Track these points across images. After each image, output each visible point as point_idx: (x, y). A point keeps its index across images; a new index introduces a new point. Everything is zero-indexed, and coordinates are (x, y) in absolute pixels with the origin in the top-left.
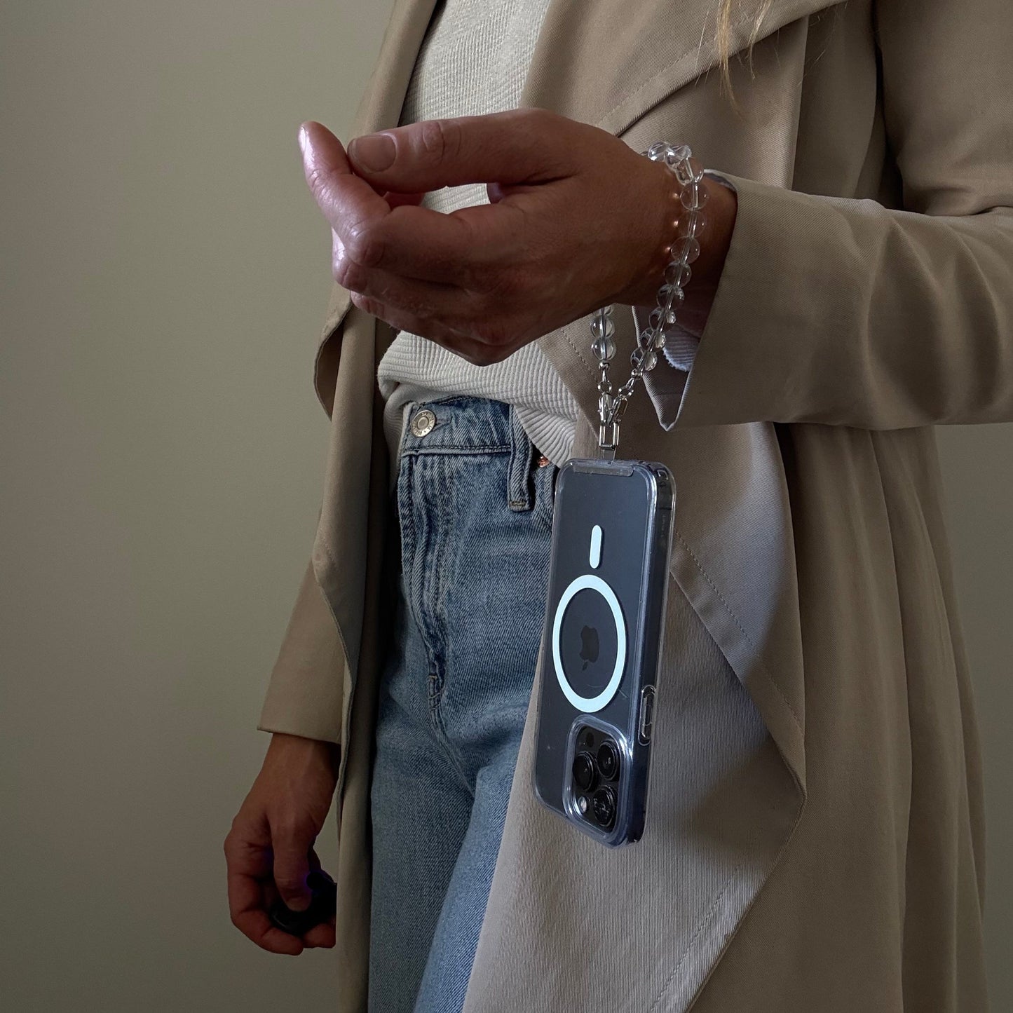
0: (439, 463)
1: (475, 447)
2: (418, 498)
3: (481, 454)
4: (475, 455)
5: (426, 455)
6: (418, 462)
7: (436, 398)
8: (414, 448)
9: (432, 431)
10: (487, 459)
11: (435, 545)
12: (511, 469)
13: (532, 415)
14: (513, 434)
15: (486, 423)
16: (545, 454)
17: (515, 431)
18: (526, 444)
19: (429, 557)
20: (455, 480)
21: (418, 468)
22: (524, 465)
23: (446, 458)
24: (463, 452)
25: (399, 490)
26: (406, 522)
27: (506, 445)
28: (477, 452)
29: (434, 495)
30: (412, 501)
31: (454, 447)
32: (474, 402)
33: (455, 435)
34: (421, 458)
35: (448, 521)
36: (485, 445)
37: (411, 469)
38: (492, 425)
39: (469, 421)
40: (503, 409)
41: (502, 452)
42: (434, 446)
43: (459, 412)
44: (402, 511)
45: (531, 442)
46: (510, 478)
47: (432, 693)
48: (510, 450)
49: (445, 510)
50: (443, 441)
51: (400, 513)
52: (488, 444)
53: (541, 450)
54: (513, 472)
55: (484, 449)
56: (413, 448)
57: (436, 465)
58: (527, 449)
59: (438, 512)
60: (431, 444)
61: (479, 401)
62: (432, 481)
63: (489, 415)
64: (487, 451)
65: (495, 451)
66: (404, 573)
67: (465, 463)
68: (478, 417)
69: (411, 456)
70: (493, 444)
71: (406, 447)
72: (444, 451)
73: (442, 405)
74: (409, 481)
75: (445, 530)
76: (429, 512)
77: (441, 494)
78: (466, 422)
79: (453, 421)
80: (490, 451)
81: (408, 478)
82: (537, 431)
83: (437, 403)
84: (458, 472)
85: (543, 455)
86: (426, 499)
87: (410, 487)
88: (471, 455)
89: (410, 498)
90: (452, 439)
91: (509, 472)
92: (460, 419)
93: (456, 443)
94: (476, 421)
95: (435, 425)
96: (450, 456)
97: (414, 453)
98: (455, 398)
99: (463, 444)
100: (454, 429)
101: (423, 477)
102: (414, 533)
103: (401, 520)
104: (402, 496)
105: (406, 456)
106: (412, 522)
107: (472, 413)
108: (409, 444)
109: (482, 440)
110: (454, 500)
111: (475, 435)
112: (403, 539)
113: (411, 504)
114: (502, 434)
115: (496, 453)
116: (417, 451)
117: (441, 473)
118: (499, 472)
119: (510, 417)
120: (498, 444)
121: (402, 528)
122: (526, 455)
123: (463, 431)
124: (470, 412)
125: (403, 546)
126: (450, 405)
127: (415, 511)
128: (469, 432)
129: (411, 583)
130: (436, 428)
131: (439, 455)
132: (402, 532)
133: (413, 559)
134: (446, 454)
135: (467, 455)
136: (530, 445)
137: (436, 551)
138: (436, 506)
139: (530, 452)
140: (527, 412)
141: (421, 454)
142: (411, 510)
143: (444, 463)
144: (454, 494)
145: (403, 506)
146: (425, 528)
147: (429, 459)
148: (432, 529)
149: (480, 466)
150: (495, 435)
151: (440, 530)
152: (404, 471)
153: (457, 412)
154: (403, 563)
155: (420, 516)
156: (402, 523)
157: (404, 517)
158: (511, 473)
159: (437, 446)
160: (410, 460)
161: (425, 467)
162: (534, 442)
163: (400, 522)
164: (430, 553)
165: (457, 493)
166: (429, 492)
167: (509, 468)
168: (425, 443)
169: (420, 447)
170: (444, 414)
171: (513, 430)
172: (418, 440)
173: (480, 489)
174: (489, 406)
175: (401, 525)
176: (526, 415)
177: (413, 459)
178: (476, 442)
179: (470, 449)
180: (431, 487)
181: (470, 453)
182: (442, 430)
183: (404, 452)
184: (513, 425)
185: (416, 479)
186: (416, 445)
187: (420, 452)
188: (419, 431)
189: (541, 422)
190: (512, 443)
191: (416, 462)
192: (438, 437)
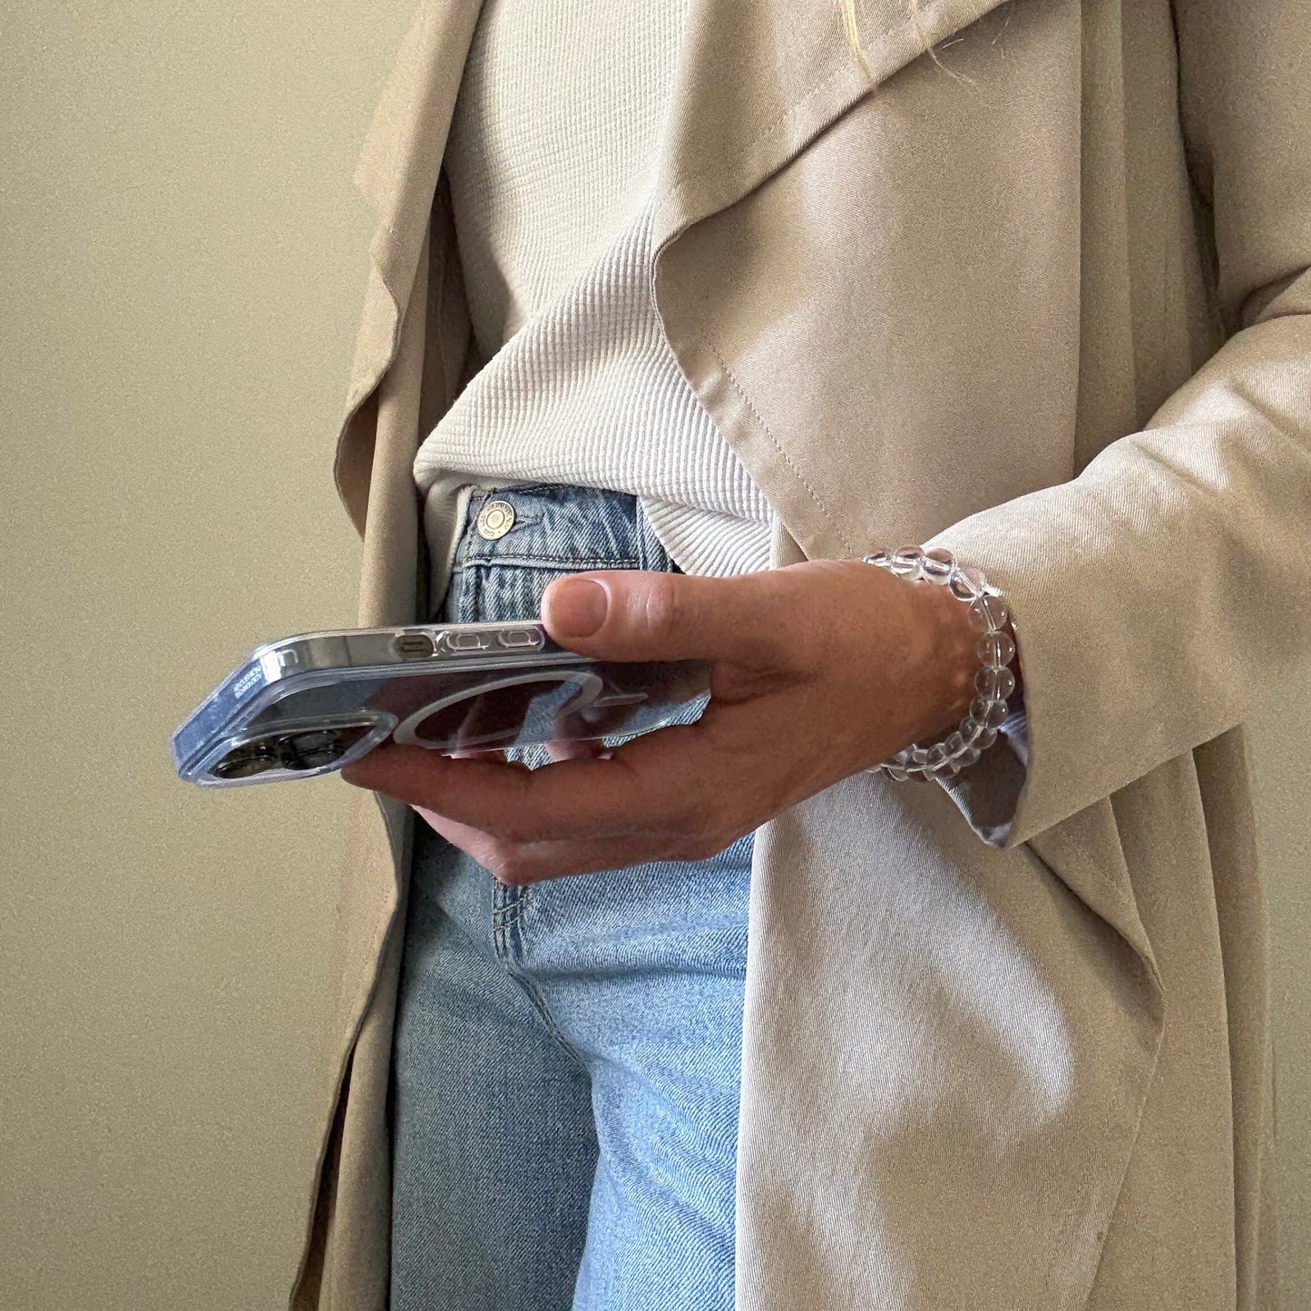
0: (525, 580)
1: (582, 559)
4: (580, 571)
5: (503, 567)
6: (492, 576)
8: (483, 555)
9: (509, 532)
13: (669, 518)
14: (643, 544)
15: (597, 525)
17: (646, 540)
18: (662, 559)
21: (490, 586)
23: (535, 574)
24: (561, 566)
27: (629, 558)
28: (584, 566)
31: (547, 558)
32: (576, 493)
33: (549, 541)
34: (494, 572)
36: (597, 557)
37: (478, 586)
38: (608, 530)
39: (571, 521)
40: (627, 503)
42: (515, 556)
43: (555, 508)
45: (669, 556)
47: (500, 904)
48: (635, 566)
50: (530, 548)
52: (602, 556)
55: (595, 563)
56: (481, 556)
57: (519, 583)
58: (664, 566)
60: (511, 551)
61: (585, 492)
62: (513, 605)
63: (603, 513)
64: (599, 566)
65: (612, 566)
68: (585, 517)
69: (478, 567)
70: (610, 556)
71: (471, 554)
72: (532, 563)
73: (526, 494)
74: (476, 603)
78: (566, 522)
79: (546, 520)
80: (604, 566)
81: (475, 598)
82: (677, 540)
83: (515, 491)
87: (478, 612)
88: (575, 570)
90: (545, 547)
92: (557, 518)
93: (551, 552)
94: (583, 522)
95: (515, 523)
96: (541, 570)
97: (482, 562)
99: (562, 554)
100: (549, 531)
101: (499, 598)
105: (472, 566)
107: (575, 510)
108: (474, 549)
109: (592, 550)
111: (582, 543)
114: (624, 543)
116: (489, 561)
117: (527, 595)
119: (638, 520)
120: (618, 556)
123: (562, 536)
124: (571, 508)
126: (538, 495)
128: (572, 537)
130: (516, 528)
131: (524, 568)
134: (535, 568)
135: (568, 571)
136: (668, 561)
141: (493, 566)
143: (532, 581)
147: (508, 574)
150: (613, 545)
152: (467, 588)
153: (551, 506)
159: (522, 555)
160: (477, 572)
161: (502, 584)
162: (673, 557)
168: (501, 548)
169: (492, 554)
170: (529, 509)
171: (643, 539)
172: (489, 544)
174: (601, 502)
177: (483, 571)
178: (584, 552)
179: (573, 563)
180: (511, 613)
181: (573, 567)
182: (527, 532)
183: (467, 561)
184: (642, 531)
185: (487, 600)
186: (487, 550)
187: (493, 562)
188: (490, 530)
189: (684, 526)
190: (641, 556)
191: (487, 578)
192: (522, 542)
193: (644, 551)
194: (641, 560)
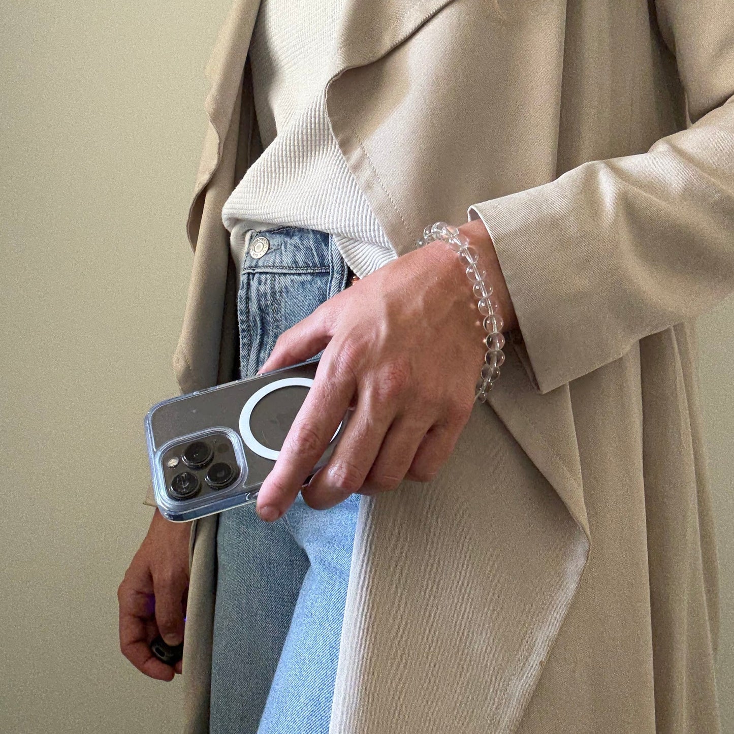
0: (272, 280)
1: (300, 268)
2: (254, 307)
3: (305, 274)
4: (299, 274)
5: (261, 273)
6: (255, 278)
7: (270, 228)
8: (252, 267)
9: (266, 254)
10: (309, 278)
11: (266, 345)
12: (330, 286)
13: (348, 243)
14: (332, 258)
15: (308, 249)
16: (358, 274)
17: (334, 256)
18: (343, 266)
19: (262, 355)
20: (284, 294)
21: (254, 284)
22: (341, 283)
23: (277, 276)
24: (290, 272)
25: (239, 300)
26: (244, 326)
27: (325, 266)
28: (301, 272)
29: (267, 306)
30: (249, 310)
31: (283, 267)
32: (299, 231)
33: (284, 258)
34: (257, 276)
35: (278, 326)
36: (308, 266)
37: (249, 284)
38: (314, 251)
39: (295, 247)
40: (324, 237)
41: (321, 272)
42: (267, 267)
43: (287, 239)
44: (240, 317)
45: (347, 265)
46: (329, 294)
48: (328, 270)
49: (275, 317)
50: (275, 262)
51: (239, 319)
52: (311, 266)
53: (355, 272)
54: (332, 289)
55: (307, 269)
56: (250, 267)
57: (269, 282)
58: (343, 271)
59: (270, 318)
60: (265, 264)
61: (303, 231)
62: (265, 294)
63: (311, 242)
64: (309, 271)
65: (316, 271)
66: (242, 367)
67: (292, 281)
68: (302, 244)
69: (249, 274)
70: (315, 266)
71: (246, 267)
72: (275, 271)
73: (274, 233)
74: (247, 293)
75: (275, 333)
76: (263, 320)
77: (272, 305)
78: (292, 247)
79: (283, 247)
80: (312, 271)
81: (247, 291)
82: (352, 256)
83: (270, 232)
84: (286, 288)
85: (356, 275)
86: (260, 308)
87: (248, 299)
88: (297, 274)
89: (247, 307)
90: (282, 262)
91: (328, 288)
92: (288, 245)
93: (285, 264)
94: (301, 247)
95: (269, 249)
96: (280, 274)
97: (251, 271)
98: (284, 228)
99: (290, 265)
100: (283, 252)
101: (258, 290)
102: (250, 335)
103: (240, 324)
104: (241, 306)
105: (246, 273)
106: (249, 326)
107: (298, 241)
108: (248, 264)
109: (305, 263)
110: (283, 309)
111: (300, 258)
112: (241, 340)
113: (248, 312)
114: (322, 257)
115: (317, 273)
116: (254, 270)
117: (273, 288)
118: (319, 289)
119: (330, 244)
120: (319, 266)
121: (240, 331)
122: (343, 275)
123: (290, 255)
124: (296, 240)
125: (241, 346)
126: (281, 233)
127: (251, 317)
128: (295, 256)
129: (247, 375)
130: (269, 251)
131: (271, 273)
132: (240, 334)
133: (249, 355)
134: (277, 273)
135: (293, 274)
136: (346, 267)
137: (267, 350)
138: (268, 314)
139: (346, 273)
140: (343, 240)
141: (256, 273)
142: (248, 317)
143: (275, 280)
144: (283, 304)
145: (241, 314)
146: (259, 331)
147: (263, 277)
148: (264, 332)
149: (303, 283)
150: (316, 259)
151: (271, 333)
152: (243, 285)
154: (241, 359)
155: (255, 321)
156: (241, 327)
157: (243, 322)
158: (330, 289)
159: (270, 266)
160: (248, 277)
161: (260, 283)
162: (349, 264)
163: (239, 326)
164: (263, 352)
165: (286, 304)
166: (263, 303)
167: (328, 285)
168: (260, 264)
169: (256, 266)
170: (276, 240)
171: (332, 256)
172: (255, 261)
173: (303, 301)
174: (311, 235)
175: (240, 328)
176: (343, 243)
177: (251, 276)
178: (301, 264)
179: (296, 270)
180: (265, 299)
181: (296, 272)
182: (274, 254)
183: (244, 270)
184: (332, 251)
185: (252, 292)
186: (253, 265)
187: (256, 271)
188: (256, 253)
189: (356, 248)
190: (331, 265)
191: (253, 279)
192: (270, 259)
193: (332, 262)
194: (331, 267)
